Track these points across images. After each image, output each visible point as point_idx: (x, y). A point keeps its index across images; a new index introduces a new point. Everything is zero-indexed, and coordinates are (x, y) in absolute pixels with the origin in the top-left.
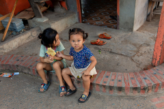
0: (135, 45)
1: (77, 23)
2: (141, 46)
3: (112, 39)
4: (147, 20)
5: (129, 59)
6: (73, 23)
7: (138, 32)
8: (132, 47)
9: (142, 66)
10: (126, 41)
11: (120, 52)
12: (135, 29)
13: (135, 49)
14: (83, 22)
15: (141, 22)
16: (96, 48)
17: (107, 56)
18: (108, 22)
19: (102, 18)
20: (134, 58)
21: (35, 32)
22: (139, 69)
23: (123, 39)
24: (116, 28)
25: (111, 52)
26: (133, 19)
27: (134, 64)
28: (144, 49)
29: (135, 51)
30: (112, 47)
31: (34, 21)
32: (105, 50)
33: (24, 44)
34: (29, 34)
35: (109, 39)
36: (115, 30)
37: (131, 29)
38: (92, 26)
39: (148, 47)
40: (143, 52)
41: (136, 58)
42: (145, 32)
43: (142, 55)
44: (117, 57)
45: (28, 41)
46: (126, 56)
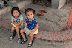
0: (59, 16)
1: (31, 3)
2: (62, 17)
3: (48, 13)
4: (66, 3)
5: (55, 24)
6: (29, 3)
7: (61, 9)
8: (57, 17)
9: (62, 28)
10: (54, 14)
11: (51, 20)
12: (60, 7)
13: (59, 18)
14: (34, 3)
15: (63, 4)
16: (39, 17)
17: (45, 22)
18: (46, 3)
19: (43, 1)
20: (58, 24)
21: (10, 8)
22: (60, 30)
23: (53, 13)
24: (50, 7)
25: (46, 20)
26: (59, 3)
27: (58, 27)
28: (63, 19)
29: (58, 20)
30: (47, 17)
31: (9, 2)
32: (44, 19)
33: (4, 14)
34: (6, 8)
35: (46, 12)
36: (49, 8)
37: (57, 8)
38: (38, 5)
39: (65, 18)
40: (63, 20)
41: (59, 23)
42: (65, 9)
43: (62, 22)
44: (49, 22)
45: (6, 12)
46: (54, 22)
